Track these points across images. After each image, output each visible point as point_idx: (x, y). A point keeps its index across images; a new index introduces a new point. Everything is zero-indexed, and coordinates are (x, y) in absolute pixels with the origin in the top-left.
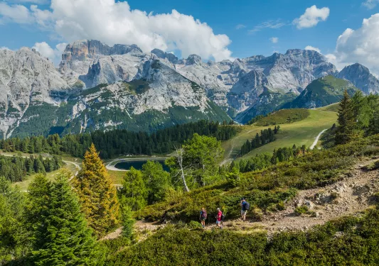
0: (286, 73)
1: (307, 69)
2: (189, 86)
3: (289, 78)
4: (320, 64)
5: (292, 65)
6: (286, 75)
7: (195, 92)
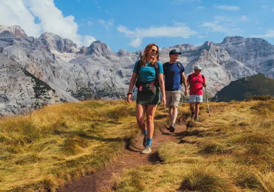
0: (216, 70)
1: (251, 64)
2: (31, 87)
3: (219, 76)
4: (269, 58)
5: (228, 58)
6: (217, 71)
7: (37, 96)
